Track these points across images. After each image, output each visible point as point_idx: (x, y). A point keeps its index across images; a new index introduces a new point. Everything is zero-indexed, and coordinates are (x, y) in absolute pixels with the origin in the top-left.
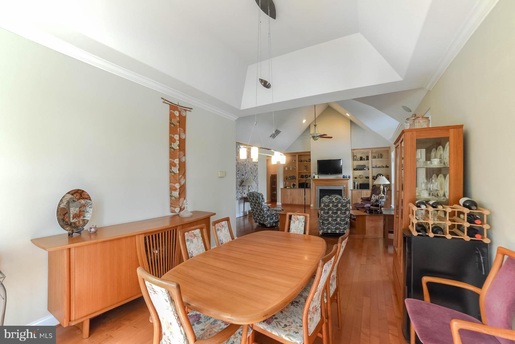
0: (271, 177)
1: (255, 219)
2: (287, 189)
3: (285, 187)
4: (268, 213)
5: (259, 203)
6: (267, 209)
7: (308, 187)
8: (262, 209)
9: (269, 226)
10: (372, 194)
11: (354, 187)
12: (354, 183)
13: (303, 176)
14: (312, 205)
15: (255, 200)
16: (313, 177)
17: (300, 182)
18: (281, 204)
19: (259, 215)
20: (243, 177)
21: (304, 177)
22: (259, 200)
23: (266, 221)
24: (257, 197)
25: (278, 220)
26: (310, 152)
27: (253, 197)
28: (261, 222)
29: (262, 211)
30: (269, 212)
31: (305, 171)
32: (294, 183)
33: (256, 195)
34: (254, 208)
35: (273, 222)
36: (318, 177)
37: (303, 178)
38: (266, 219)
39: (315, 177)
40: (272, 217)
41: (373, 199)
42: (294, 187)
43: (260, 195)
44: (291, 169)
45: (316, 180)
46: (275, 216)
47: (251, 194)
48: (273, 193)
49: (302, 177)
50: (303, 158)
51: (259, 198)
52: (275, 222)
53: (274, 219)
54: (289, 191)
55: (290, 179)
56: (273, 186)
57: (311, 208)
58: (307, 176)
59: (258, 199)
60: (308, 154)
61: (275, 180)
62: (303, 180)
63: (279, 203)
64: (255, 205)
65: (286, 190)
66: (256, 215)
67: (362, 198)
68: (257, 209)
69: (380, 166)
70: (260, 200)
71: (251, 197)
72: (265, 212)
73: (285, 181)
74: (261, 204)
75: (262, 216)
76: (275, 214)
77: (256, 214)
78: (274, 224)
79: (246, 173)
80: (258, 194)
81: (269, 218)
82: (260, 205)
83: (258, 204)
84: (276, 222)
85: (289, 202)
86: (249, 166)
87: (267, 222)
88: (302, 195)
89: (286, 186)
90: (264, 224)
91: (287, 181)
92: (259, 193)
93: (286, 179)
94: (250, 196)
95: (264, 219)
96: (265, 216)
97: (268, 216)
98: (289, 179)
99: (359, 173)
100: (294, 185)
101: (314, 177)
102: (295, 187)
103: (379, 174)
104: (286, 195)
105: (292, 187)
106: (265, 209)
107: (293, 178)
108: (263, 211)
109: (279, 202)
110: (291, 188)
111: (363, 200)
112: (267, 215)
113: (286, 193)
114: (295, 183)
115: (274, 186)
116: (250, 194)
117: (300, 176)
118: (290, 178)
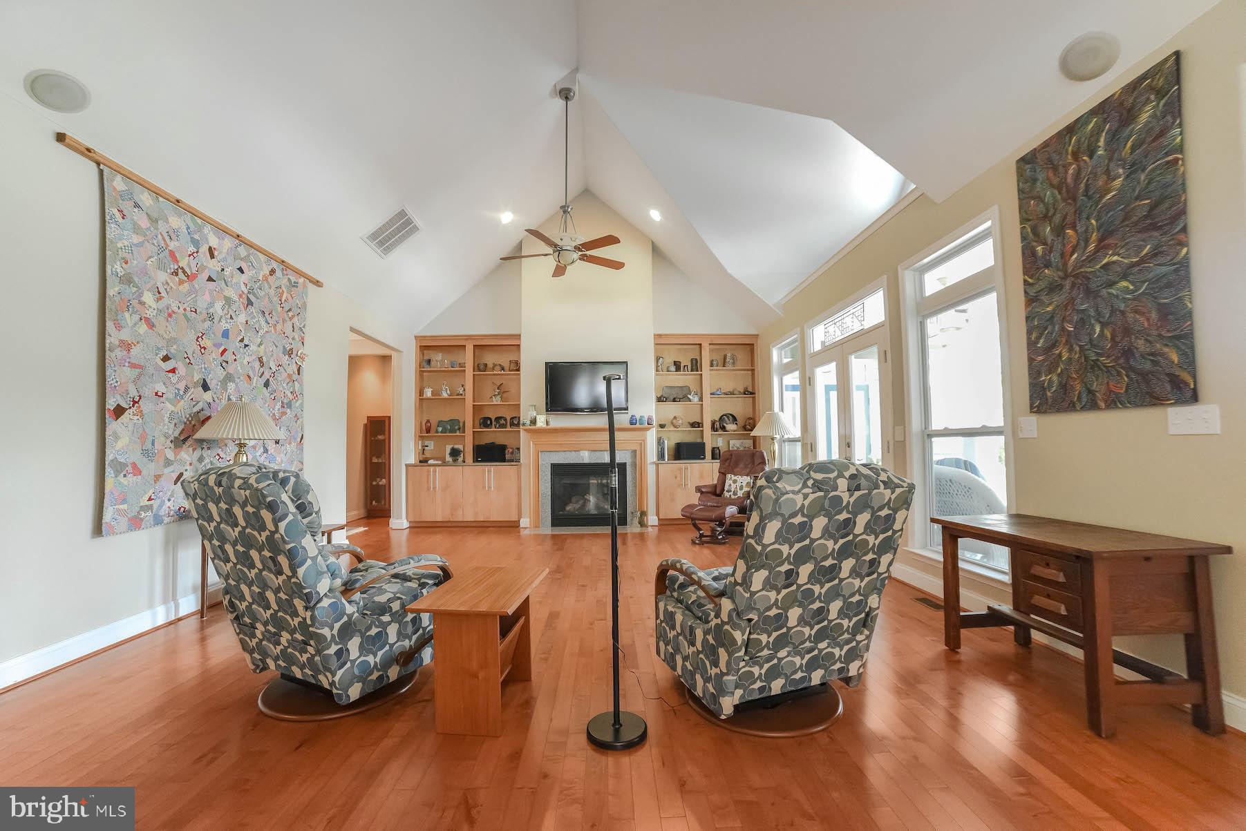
0: (365, 425)
1: (251, 652)
2: (430, 466)
3: (424, 461)
4: (350, 609)
5: (273, 545)
6: (338, 582)
7: (508, 456)
8: (296, 589)
9: (355, 692)
10: (723, 474)
11: (661, 456)
12: (660, 442)
13: (490, 419)
14: (525, 522)
15: (242, 522)
16: (528, 422)
17: (477, 443)
18: (406, 524)
19: (280, 625)
20: (208, 396)
21: (494, 423)
22: (270, 526)
23: (334, 663)
24: (259, 500)
25: (414, 637)
26: (518, 337)
27: (223, 506)
28: (294, 668)
29: (299, 604)
30: (357, 596)
31: (497, 401)
32: (456, 447)
33: (246, 485)
34: (241, 578)
35: (386, 664)
36: (547, 423)
37: (486, 426)
38: (333, 649)
39: (538, 420)
40: (374, 631)
41: (733, 490)
42: (455, 461)
43: (284, 482)
44: (445, 395)
45: (541, 431)
46: (398, 617)
47: (211, 481)
48: (374, 483)
49: (486, 422)
50: (490, 359)
51: (272, 507)
52: (401, 654)
53: (392, 638)
54: (438, 475)
55: (442, 432)
56: (375, 460)
57: (524, 533)
58: (502, 422)
59: (266, 515)
60: (510, 344)
61: (380, 437)
62: (493, 436)
63: (399, 521)
64: (245, 559)
65: (429, 471)
66: (260, 627)
67: (698, 489)
68: (265, 586)
69: (730, 389)
70: (282, 525)
71: (212, 506)
72: (326, 603)
73: (422, 438)
74: (291, 555)
75: (299, 637)
76: (396, 606)
77: (255, 618)
78: (393, 673)
79: (229, 378)
80: (265, 476)
81: (354, 645)
82: (283, 560)
83: (267, 554)
84: (408, 657)
85: (439, 515)
86: (253, 347)
87: (340, 673)
88: (489, 487)
89: (428, 455)
90: (319, 688)
91: (431, 438)
92: (275, 474)
93: (426, 430)
94: (209, 495)
95: (319, 652)
96: (326, 632)
97: (346, 632)
98: (437, 432)
99: (672, 410)
100: (455, 453)
101: (534, 422)
102: (461, 459)
103: (723, 416)
104: (428, 489)
105: (449, 459)
106: (323, 586)
107: (454, 426)
108: (307, 598)
109: (400, 518)
110: (444, 464)
111: (702, 493)
112: (337, 626)
113: (428, 481)
114: (461, 447)
115: (377, 457)
116: (204, 484)
117: (477, 423)
118: (440, 429)
